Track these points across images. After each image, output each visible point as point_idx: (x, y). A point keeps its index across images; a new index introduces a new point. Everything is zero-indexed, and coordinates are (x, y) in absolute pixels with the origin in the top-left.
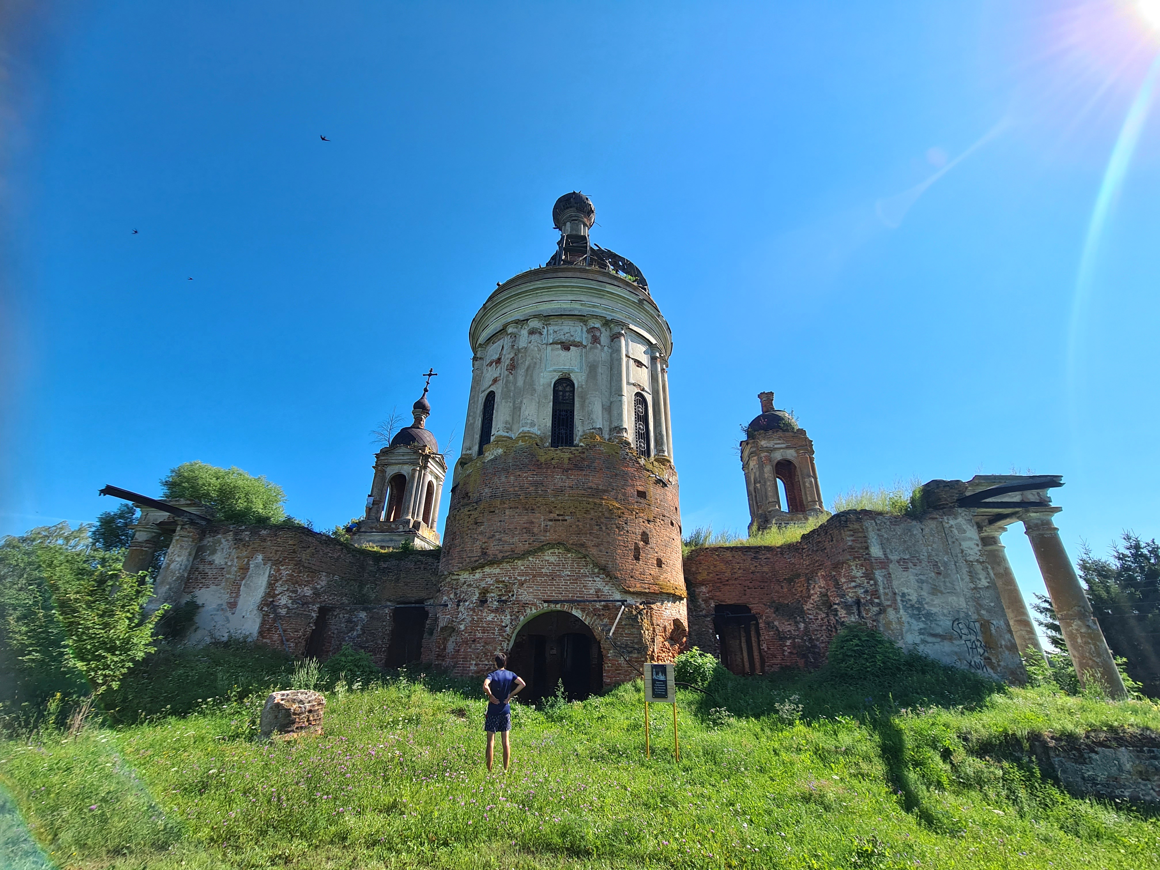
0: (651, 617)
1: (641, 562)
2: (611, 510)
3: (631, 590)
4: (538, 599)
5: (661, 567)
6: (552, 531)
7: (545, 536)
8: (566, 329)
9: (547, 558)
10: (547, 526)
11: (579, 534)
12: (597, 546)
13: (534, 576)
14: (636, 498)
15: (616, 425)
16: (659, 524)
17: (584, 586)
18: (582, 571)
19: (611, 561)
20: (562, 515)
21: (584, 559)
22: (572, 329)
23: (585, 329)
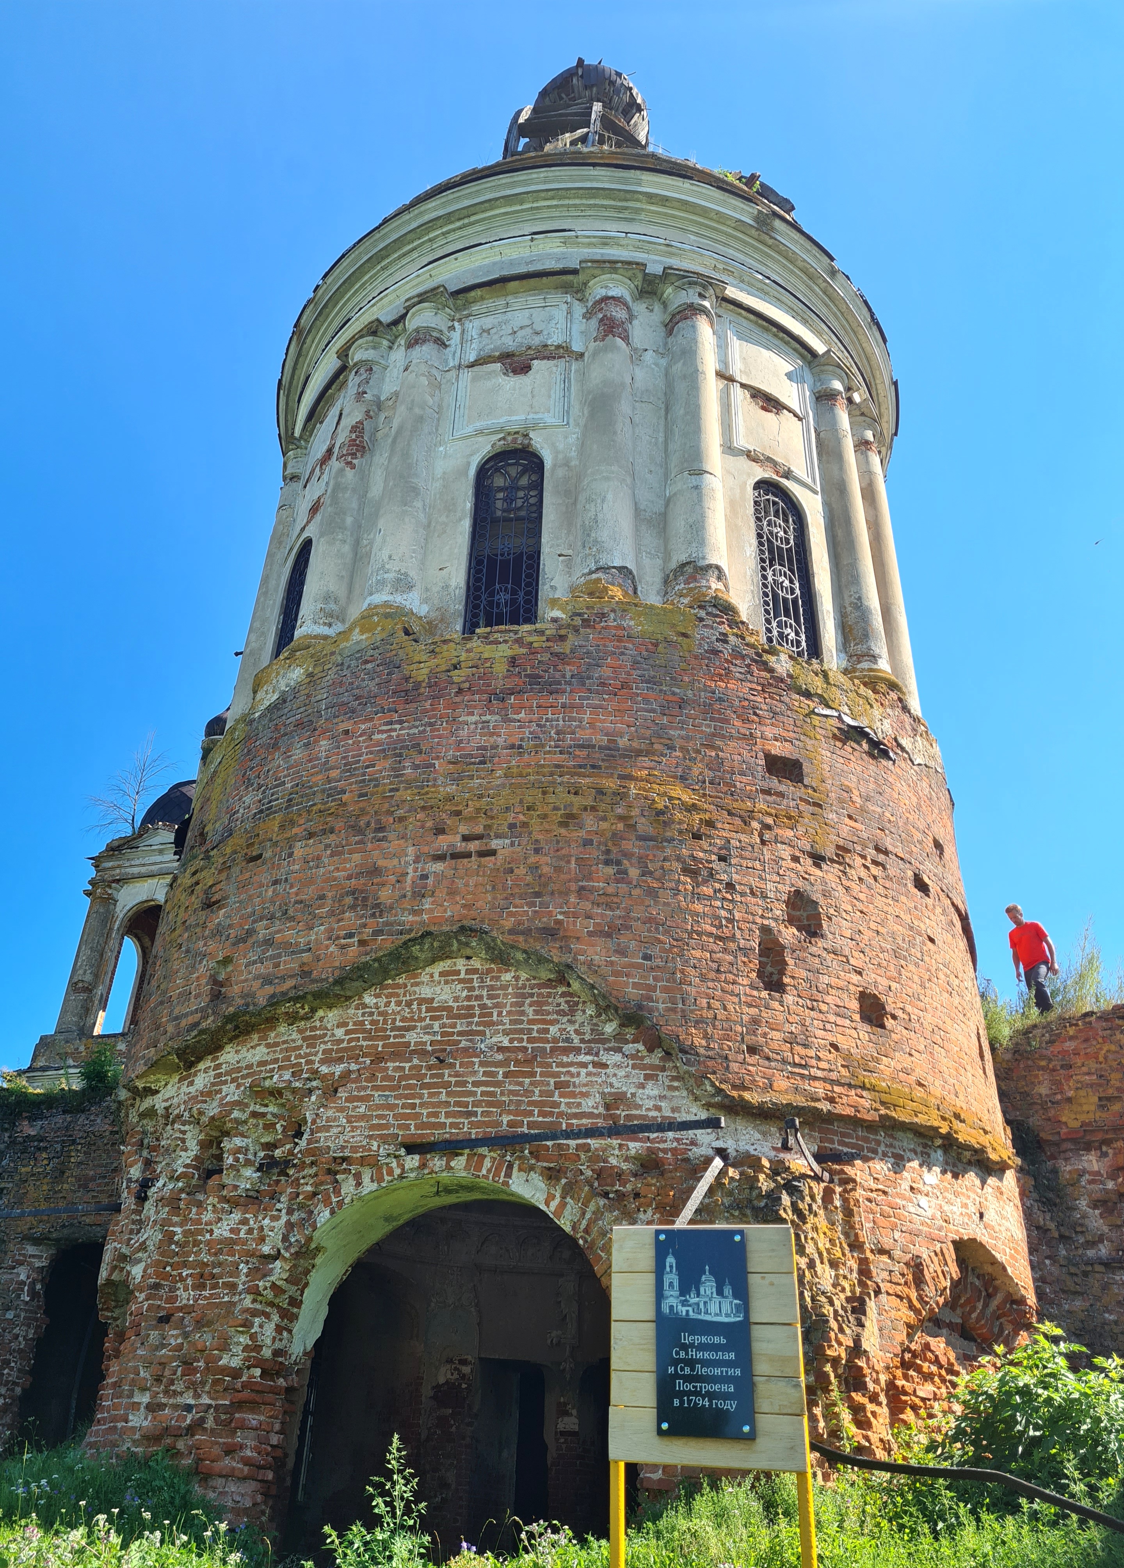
0: (848, 1213)
1: (789, 999)
2: (660, 813)
3: (753, 1097)
4: (384, 1140)
5: (883, 1026)
6: (441, 894)
7: (415, 913)
8: (519, 318)
9: (426, 992)
10: (424, 877)
11: (538, 895)
12: (608, 932)
13: (379, 1058)
14: (761, 779)
15: (683, 558)
16: (863, 873)
17: (558, 1085)
18: (553, 1030)
19: (665, 990)
20: (479, 837)
21: (562, 989)
22: (539, 316)
23: (579, 309)
